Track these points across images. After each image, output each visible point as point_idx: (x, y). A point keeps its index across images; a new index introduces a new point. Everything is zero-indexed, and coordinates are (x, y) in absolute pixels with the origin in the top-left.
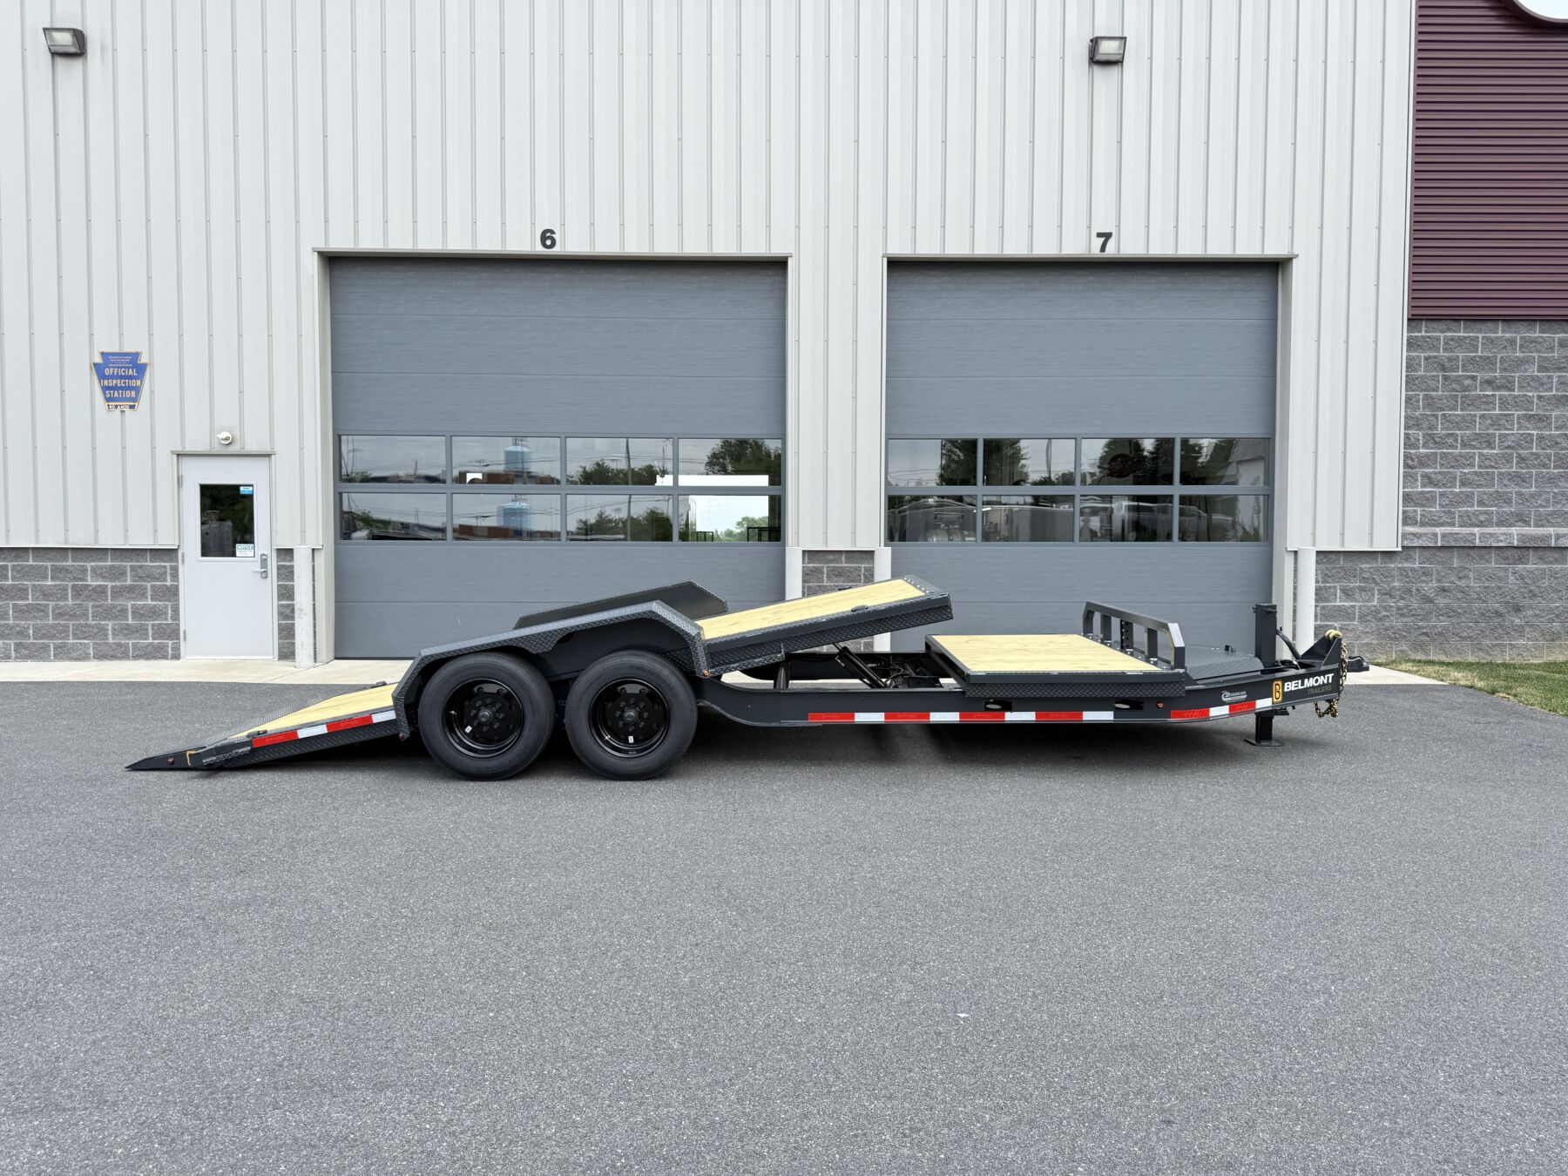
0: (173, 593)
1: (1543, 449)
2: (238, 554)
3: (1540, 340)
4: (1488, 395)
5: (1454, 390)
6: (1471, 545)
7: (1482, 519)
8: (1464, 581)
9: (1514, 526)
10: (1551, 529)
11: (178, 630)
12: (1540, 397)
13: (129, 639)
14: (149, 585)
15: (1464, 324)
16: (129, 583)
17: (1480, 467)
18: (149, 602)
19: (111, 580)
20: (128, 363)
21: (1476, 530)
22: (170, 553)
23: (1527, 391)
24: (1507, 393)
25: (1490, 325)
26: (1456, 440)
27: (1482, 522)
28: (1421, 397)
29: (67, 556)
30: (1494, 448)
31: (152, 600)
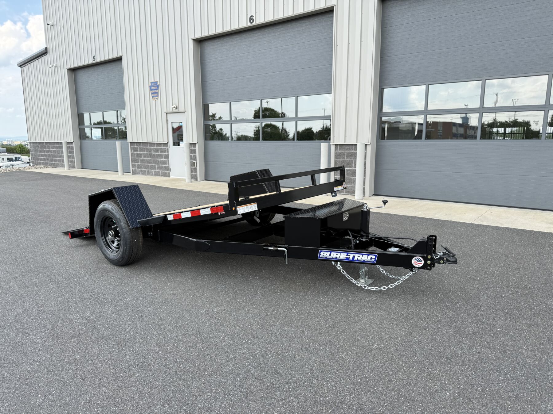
0: (167, 157)
2: (180, 145)
11: (169, 168)
13: (160, 170)
14: (163, 154)
16: (159, 153)
18: (163, 159)
19: (156, 153)
20: (156, 85)
22: (166, 144)
29: (148, 145)
31: (164, 159)
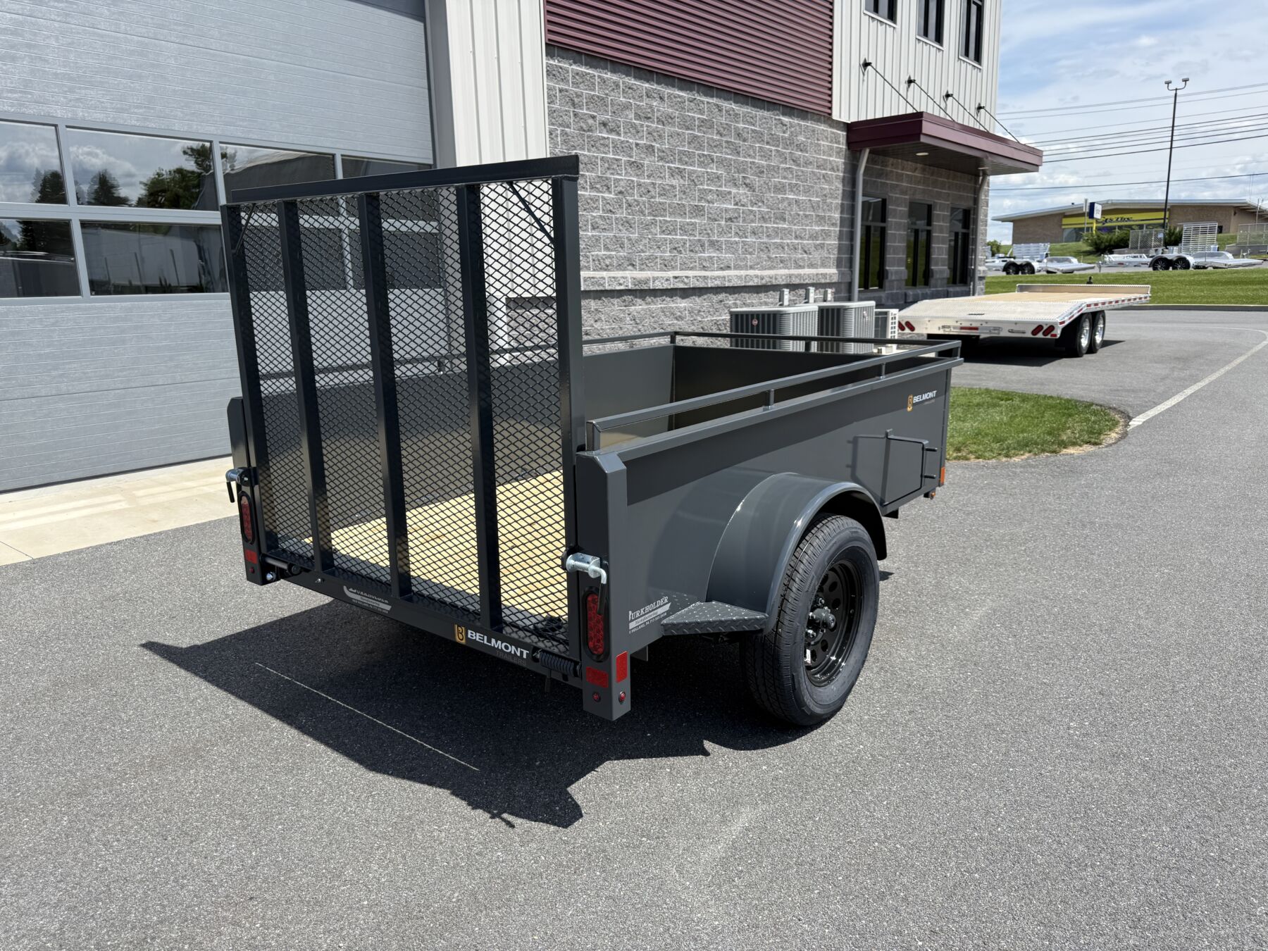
1: (641, 196)
3: (635, 87)
4: (604, 138)
5: (582, 128)
6: (603, 289)
7: (608, 262)
8: (599, 323)
9: (627, 270)
10: (649, 272)
12: (637, 145)
15: (585, 60)
17: (603, 210)
21: (604, 274)
23: (630, 138)
24: (617, 137)
25: (602, 64)
26: (586, 182)
27: (607, 266)
28: (559, 132)
30: (610, 192)
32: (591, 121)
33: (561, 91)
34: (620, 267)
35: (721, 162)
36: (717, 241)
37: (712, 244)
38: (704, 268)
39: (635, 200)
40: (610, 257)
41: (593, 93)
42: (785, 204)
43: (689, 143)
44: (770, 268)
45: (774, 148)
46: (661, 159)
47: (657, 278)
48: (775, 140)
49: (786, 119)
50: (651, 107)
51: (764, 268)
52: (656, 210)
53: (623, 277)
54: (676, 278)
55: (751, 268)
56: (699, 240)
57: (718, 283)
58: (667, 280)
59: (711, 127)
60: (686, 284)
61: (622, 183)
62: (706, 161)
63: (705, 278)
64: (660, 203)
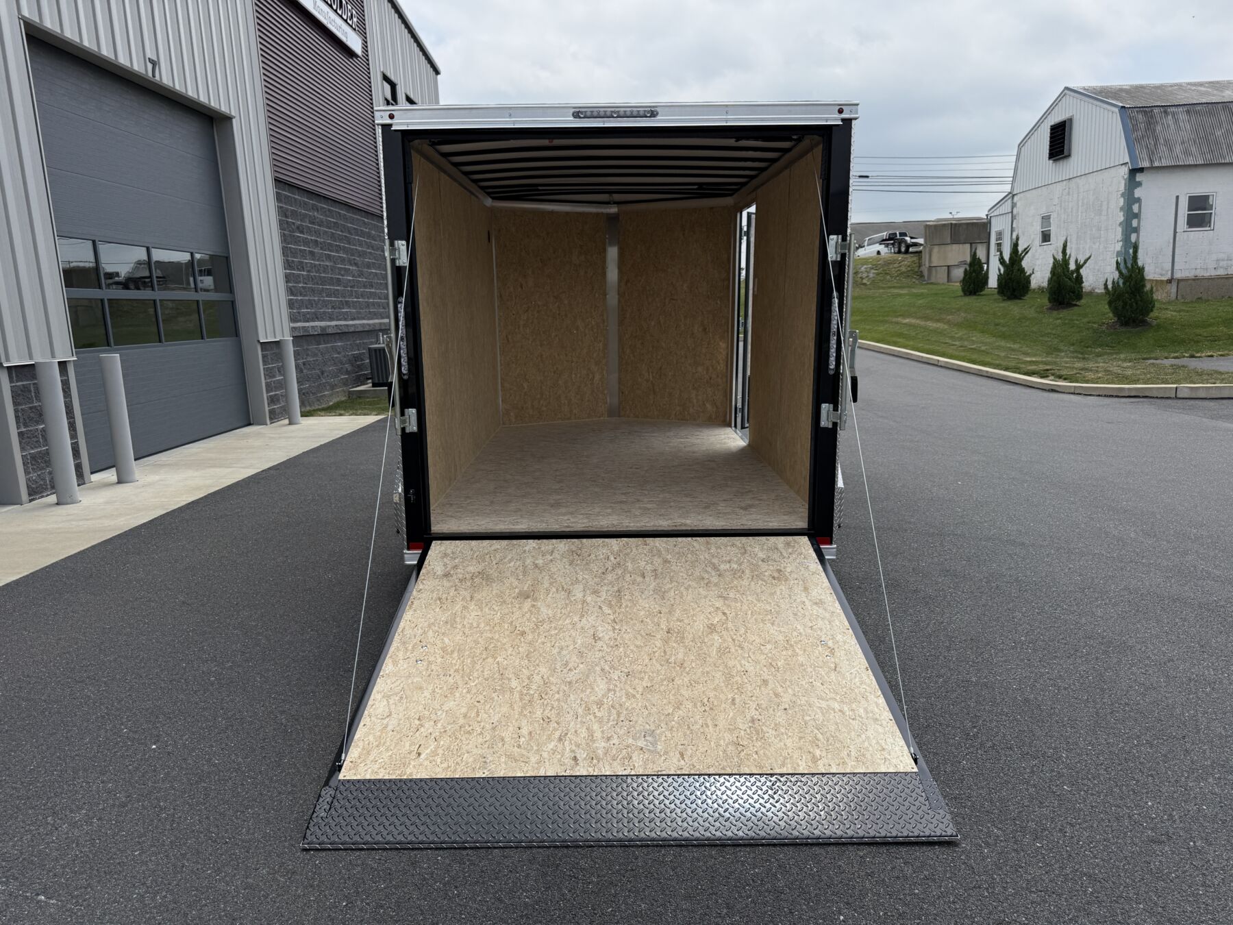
1: (316, 273)
3: (307, 203)
5: (290, 231)
6: (309, 334)
7: (308, 317)
9: (316, 321)
10: (325, 322)
12: (311, 240)
15: (288, 187)
17: (303, 283)
23: (309, 236)
24: (303, 236)
25: (294, 190)
26: (295, 265)
27: (308, 319)
30: (305, 271)
32: (293, 226)
33: (281, 207)
34: (313, 320)
35: (345, 250)
36: (348, 301)
37: (347, 302)
38: (345, 320)
39: (314, 276)
40: (308, 313)
41: (292, 208)
42: (372, 276)
43: (331, 238)
44: (372, 319)
45: (363, 239)
46: (321, 249)
47: (329, 326)
48: (363, 234)
49: (366, 220)
50: (314, 216)
51: (369, 319)
52: (324, 281)
53: (317, 326)
54: (336, 325)
55: (364, 319)
56: (341, 301)
57: (352, 329)
58: (333, 327)
59: (338, 227)
60: (340, 330)
61: (309, 265)
62: (338, 249)
63: (347, 325)
64: (324, 277)
